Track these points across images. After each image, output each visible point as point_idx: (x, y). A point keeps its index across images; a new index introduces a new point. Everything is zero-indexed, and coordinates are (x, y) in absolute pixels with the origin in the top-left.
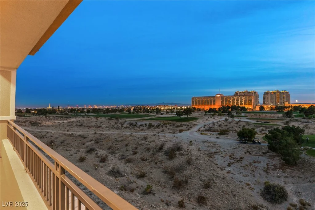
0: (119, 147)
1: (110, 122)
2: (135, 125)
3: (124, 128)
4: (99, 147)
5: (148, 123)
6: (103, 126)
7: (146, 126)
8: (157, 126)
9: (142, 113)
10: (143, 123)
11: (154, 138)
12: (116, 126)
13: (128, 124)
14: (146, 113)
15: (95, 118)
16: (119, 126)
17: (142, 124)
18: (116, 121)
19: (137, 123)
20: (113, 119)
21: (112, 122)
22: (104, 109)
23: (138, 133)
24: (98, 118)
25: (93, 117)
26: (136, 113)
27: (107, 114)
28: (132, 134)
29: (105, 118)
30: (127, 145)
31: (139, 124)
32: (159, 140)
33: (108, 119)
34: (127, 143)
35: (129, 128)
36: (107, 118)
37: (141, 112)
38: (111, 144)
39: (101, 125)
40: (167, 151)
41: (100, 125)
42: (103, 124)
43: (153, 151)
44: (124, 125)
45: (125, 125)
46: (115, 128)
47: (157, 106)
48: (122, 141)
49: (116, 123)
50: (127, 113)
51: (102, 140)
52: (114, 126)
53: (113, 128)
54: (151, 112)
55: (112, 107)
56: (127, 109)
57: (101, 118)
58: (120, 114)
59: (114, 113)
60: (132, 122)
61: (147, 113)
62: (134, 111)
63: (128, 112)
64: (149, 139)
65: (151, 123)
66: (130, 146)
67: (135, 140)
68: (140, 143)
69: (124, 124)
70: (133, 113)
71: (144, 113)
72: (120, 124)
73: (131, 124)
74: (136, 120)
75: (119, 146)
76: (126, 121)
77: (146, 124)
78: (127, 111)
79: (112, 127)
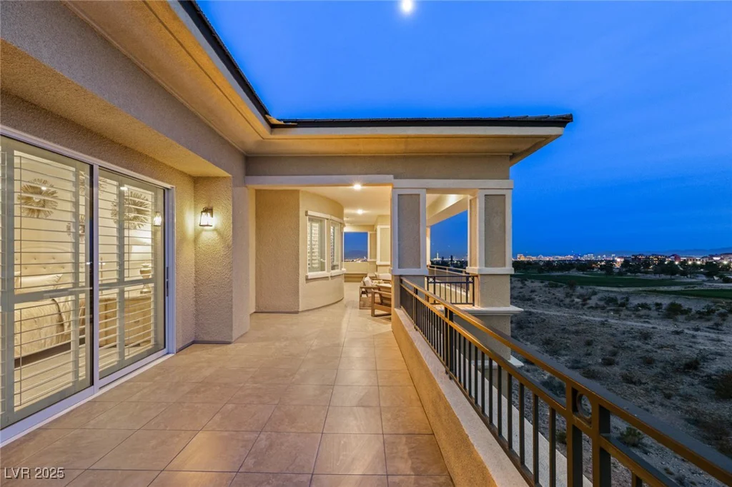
0: (568, 344)
1: (553, 291)
2: (623, 305)
3: (589, 308)
4: (525, 337)
5: (666, 301)
6: (537, 298)
7: (657, 310)
8: (698, 312)
9: (649, 275)
10: (651, 300)
11: (673, 339)
12: (567, 301)
13: (601, 300)
14: (663, 276)
15: (519, 280)
16: (577, 303)
17: (646, 304)
18: (569, 290)
19: (627, 300)
20: (561, 286)
21: (560, 293)
22: (542, 264)
23: (624, 322)
24: (526, 282)
25: (516, 279)
26: (629, 274)
27: (548, 274)
28: (606, 321)
29: (542, 282)
30: (589, 343)
31: (635, 301)
32: (691, 346)
33: (549, 284)
34: (589, 338)
35: (603, 308)
36: (547, 283)
37: (647, 273)
38: (551, 335)
39: (533, 296)
40: (713, 377)
41: (530, 296)
42: (536, 294)
43: (664, 368)
44: (588, 301)
45: (592, 302)
46: (564, 305)
47: (712, 256)
48: (577, 332)
49: (568, 295)
50: (600, 274)
51: (532, 325)
52: (562, 301)
53: (560, 304)
54: (684, 274)
55: (560, 258)
56: (603, 263)
57: (532, 282)
58: (580, 274)
59: (566, 273)
60: (612, 295)
61: (669, 277)
62: (624, 270)
63: (603, 272)
64: (656, 339)
65: (678, 302)
66: (599, 347)
67: (613, 335)
68: (626, 344)
69: (590, 299)
70: (620, 273)
71: (657, 276)
72: (578, 298)
73: (611, 301)
74: (627, 293)
75: (569, 341)
76: (595, 293)
77: (657, 304)
78: (602, 268)
79: (556, 301)
